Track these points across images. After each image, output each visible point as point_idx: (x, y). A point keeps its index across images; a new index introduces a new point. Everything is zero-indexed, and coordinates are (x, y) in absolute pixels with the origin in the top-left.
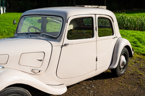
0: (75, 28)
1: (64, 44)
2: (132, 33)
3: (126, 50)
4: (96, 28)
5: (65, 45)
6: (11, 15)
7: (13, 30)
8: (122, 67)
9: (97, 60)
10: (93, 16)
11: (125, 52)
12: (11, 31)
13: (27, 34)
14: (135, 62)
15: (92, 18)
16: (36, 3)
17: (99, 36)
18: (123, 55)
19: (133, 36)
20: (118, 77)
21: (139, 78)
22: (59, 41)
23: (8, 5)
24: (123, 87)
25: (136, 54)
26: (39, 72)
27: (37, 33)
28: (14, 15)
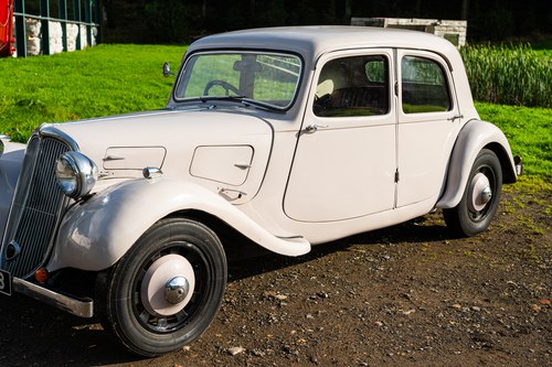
0: (339, 91)
1: (304, 128)
2: (545, 117)
3: (492, 155)
4: (396, 87)
5: (308, 130)
6: (117, 53)
7: (135, 102)
8: (479, 208)
9: (397, 180)
10: (389, 53)
11: (489, 163)
12: (127, 104)
13: (204, 100)
14: (530, 203)
15: (384, 58)
16: (204, 8)
17: (406, 111)
18: (481, 171)
19: (546, 126)
20: (467, 237)
21: (529, 241)
22: (293, 118)
23: (105, 14)
24: (474, 261)
25: (541, 181)
26: (240, 196)
27: (231, 99)
28: (129, 52)
